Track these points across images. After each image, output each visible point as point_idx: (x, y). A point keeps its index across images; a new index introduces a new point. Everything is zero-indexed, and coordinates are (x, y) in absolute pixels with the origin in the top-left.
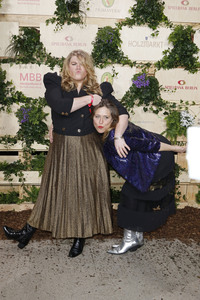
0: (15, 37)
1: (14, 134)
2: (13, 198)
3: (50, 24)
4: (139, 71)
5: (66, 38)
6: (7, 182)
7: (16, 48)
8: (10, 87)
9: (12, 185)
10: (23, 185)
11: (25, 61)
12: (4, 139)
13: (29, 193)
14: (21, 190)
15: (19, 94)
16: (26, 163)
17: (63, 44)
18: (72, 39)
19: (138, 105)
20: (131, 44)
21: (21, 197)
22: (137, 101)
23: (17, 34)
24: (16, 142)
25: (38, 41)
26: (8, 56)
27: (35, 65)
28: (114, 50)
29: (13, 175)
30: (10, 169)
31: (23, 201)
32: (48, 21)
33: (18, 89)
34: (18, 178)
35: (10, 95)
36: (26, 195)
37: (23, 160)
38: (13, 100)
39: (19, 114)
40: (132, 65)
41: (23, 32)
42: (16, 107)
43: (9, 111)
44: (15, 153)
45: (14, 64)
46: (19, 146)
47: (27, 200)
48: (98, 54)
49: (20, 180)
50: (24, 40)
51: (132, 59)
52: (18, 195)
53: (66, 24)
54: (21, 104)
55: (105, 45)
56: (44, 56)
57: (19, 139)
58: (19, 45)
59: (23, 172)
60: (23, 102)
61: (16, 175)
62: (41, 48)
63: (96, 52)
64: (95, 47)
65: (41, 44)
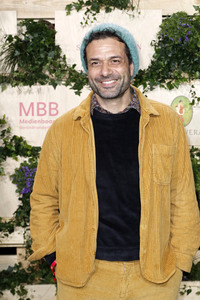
0: (10, 38)
3: (74, 12)
11: (29, 80)
15: (18, 140)
16: (31, 268)
23: (14, 32)
24: (12, 231)
25: (52, 44)
27: (47, 88)
28: (192, 56)
29: (7, 294)
32: (69, 8)
33: (16, 132)
34: (17, 297)
37: (26, 265)
38: (7, 152)
41: (24, 29)
42: (12, 165)
44: (12, 251)
45: (9, 87)
46: (18, 237)
48: (164, 63)
50: (26, 42)
53: (102, 11)
54: (22, 159)
55: (175, 46)
56: (63, 71)
57: (19, 225)
58: (17, 53)
59: (27, 287)
60: (25, 155)
61: (13, 292)
62: (58, 56)
63: (159, 59)
64: (157, 51)
65: (58, 49)
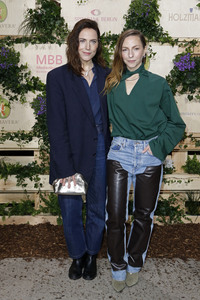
0: (31, 11)
1: (29, 129)
2: (27, 208)
4: (182, 50)
5: (92, 12)
6: (20, 188)
7: (32, 25)
8: (24, 72)
9: (26, 192)
10: (39, 192)
11: (43, 40)
12: (16, 136)
13: (47, 203)
14: (37, 199)
15: (36, 80)
16: (42, 165)
18: (99, 13)
19: (181, 93)
20: (171, 17)
21: (37, 208)
22: (179, 88)
23: (33, 7)
24: (31, 140)
25: (59, 15)
26: (22, 34)
27: (55, 45)
28: (150, 25)
29: (27, 180)
30: (23, 172)
31: (39, 212)
33: (34, 74)
34: (33, 183)
35: (24, 82)
36: (43, 204)
37: (39, 162)
38: (28, 88)
39: (35, 105)
40: (173, 43)
41: (40, 6)
42: (31, 96)
43: (23, 101)
44: (30, 153)
45: (30, 44)
46: (35, 144)
47: (44, 210)
49: (36, 186)
50: (41, 15)
51: (173, 35)
52: (33, 204)
54: (38, 93)
55: (139, 19)
56: (65, 34)
57: (35, 135)
58: (35, 21)
59: (40, 176)
60: (40, 90)
61: (31, 179)
62: (62, 24)
63: (129, 28)
64: (127, 22)
65: (62, 19)
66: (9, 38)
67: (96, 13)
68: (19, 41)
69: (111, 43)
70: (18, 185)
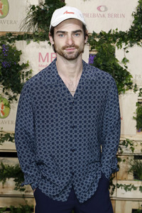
5: (99, 8)
6: (18, 192)
7: (34, 21)
8: (25, 71)
9: (24, 196)
17: (94, 16)
18: (106, 9)
26: (24, 30)
66: (10, 34)
67: (102, 9)
68: (20, 37)
69: (118, 40)
70: (16, 189)
